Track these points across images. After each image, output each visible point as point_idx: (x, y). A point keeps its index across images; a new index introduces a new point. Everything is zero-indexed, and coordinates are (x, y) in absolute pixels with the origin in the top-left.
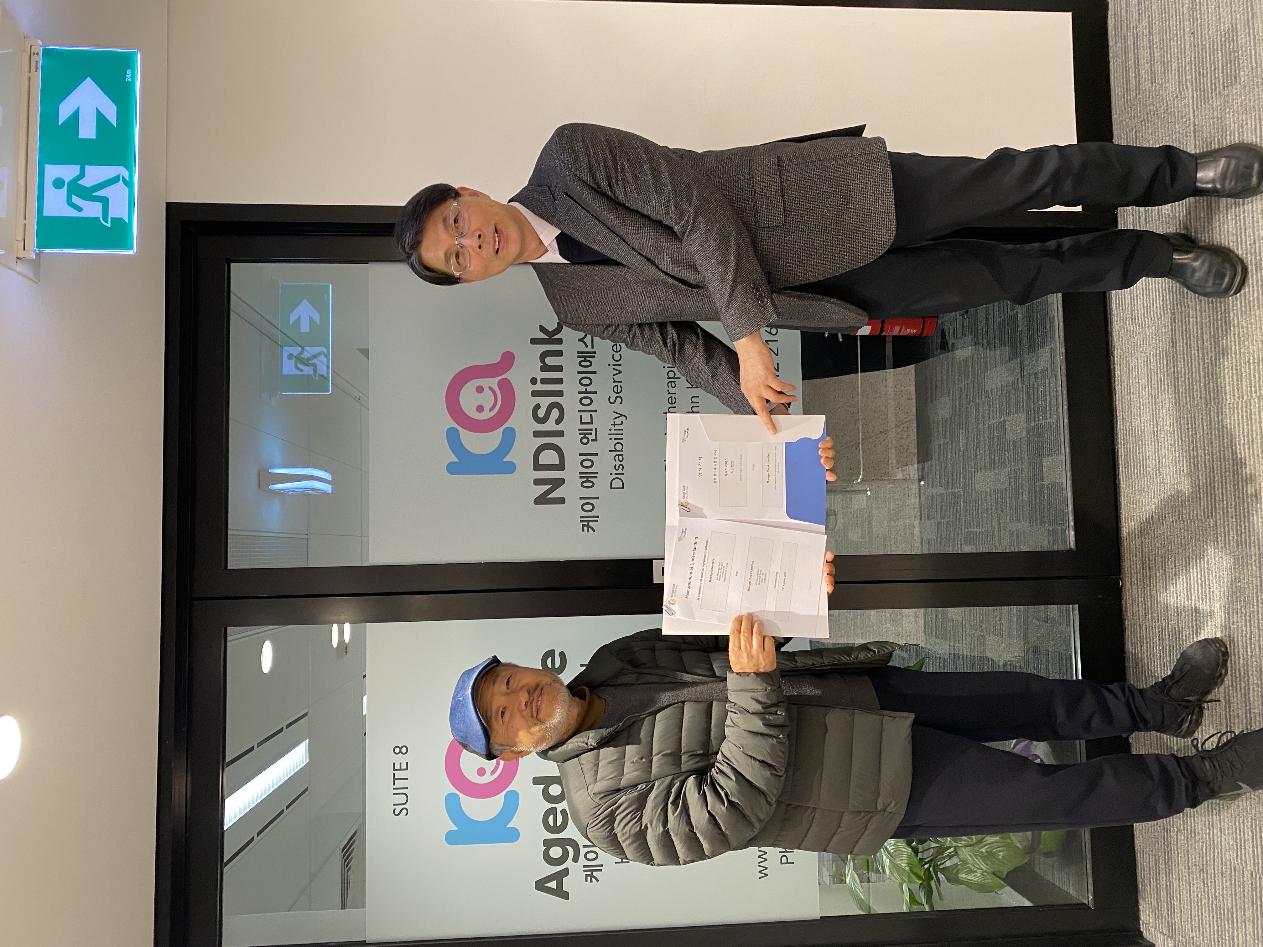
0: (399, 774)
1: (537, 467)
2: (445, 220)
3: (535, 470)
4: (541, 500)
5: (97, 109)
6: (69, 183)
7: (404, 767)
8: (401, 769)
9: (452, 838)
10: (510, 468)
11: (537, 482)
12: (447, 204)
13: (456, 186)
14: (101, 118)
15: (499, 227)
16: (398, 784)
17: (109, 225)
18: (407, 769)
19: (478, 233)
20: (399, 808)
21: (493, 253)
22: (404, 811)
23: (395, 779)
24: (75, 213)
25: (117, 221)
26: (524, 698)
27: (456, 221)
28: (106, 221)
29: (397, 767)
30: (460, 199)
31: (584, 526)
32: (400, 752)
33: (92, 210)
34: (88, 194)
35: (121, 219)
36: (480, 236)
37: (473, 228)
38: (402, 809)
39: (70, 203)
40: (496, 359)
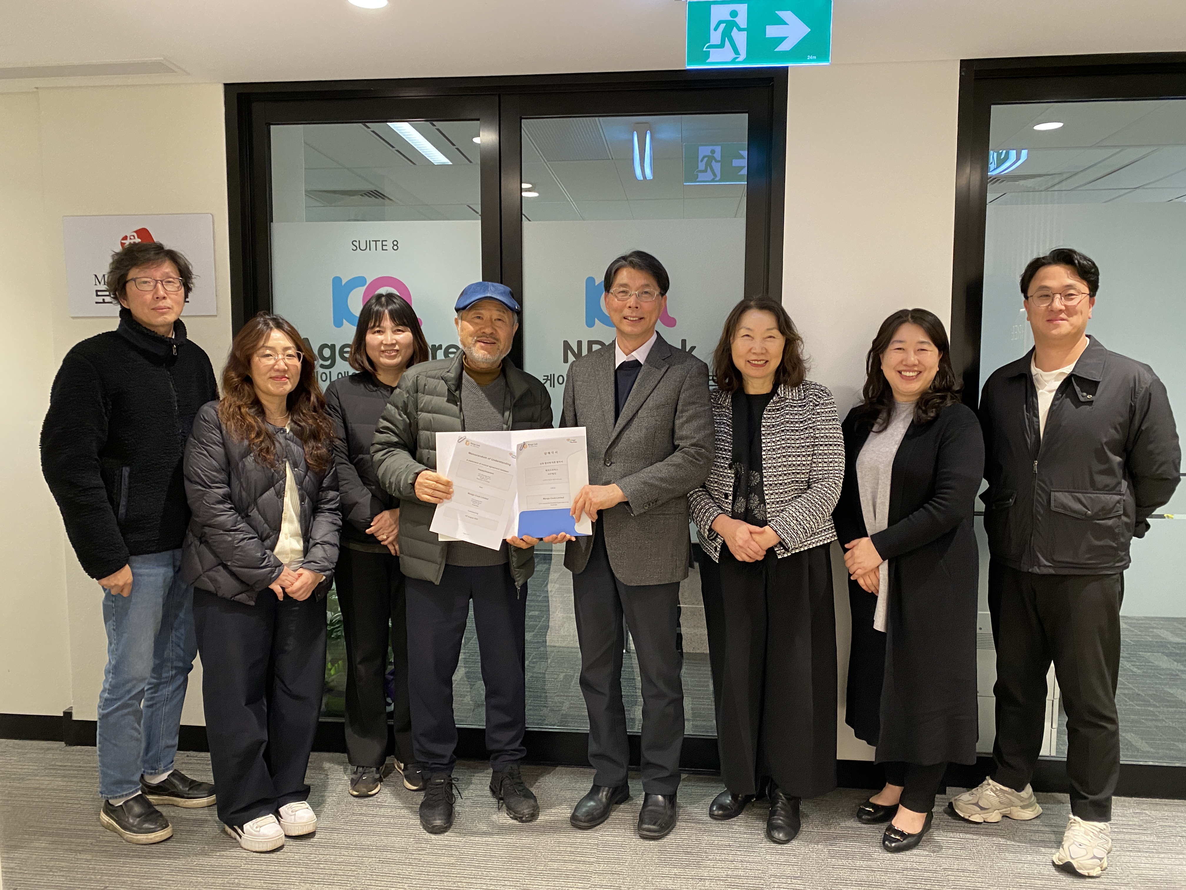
0: (379, 244)
1: (590, 343)
2: (647, 285)
3: (588, 341)
4: (567, 346)
5: (786, 38)
6: (734, 21)
7: (384, 248)
8: (383, 245)
9: (337, 281)
10: (590, 323)
11: (580, 343)
12: (657, 287)
13: (667, 294)
14: (780, 40)
15: (642, 320)
16: (373, 244)
17: (704, 49)
18: (383, 250)
19: (639, 307)
20: (357, 244)
21: (625, 315)
22: (355, 248)
23: (376, 241)
24: (713, 26)
25: (707, 55)
26: (488, 331)
27: (646, 293)
28: (708, 47)
29: (384, 243)
30: (660, 297)
31: (548, 376)
32: (394, 245)
33: (715, 37)
34: (727, 35)
35: (708, 57)
36: (637, 308)
37: (642, 303)
38: (356, 246)
39: (720, 23)
40: (671, 314)
